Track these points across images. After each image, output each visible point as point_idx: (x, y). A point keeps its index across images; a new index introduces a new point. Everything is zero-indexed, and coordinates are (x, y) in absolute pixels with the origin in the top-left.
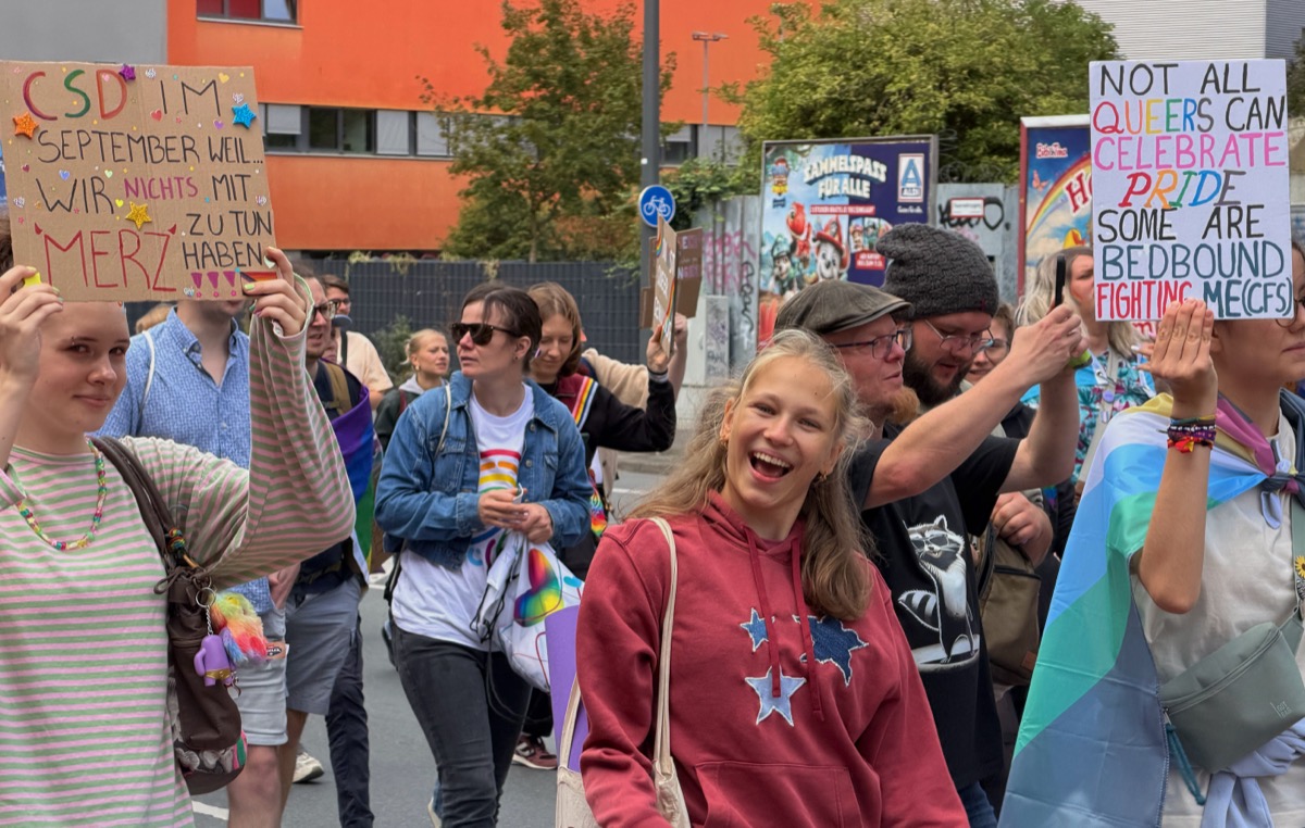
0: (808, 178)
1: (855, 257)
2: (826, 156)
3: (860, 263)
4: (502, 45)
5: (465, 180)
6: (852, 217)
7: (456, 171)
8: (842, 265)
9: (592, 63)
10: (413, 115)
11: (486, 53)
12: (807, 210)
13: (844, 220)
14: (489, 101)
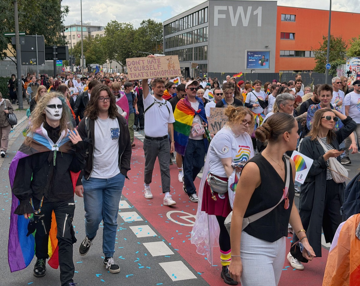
0: (352, 62)
1: (358, 73)
2: (355, 59)
3: (358, 74)
4: (322, 41)
5: (317, 61)
6: (358, 67)
7: (315, 59)
8: (356, 74)
9: (335, 44)
10: (310, 51)
11: (320, 43)
12: (352, 66)
13: (356, 68)
14: (320, 49)
